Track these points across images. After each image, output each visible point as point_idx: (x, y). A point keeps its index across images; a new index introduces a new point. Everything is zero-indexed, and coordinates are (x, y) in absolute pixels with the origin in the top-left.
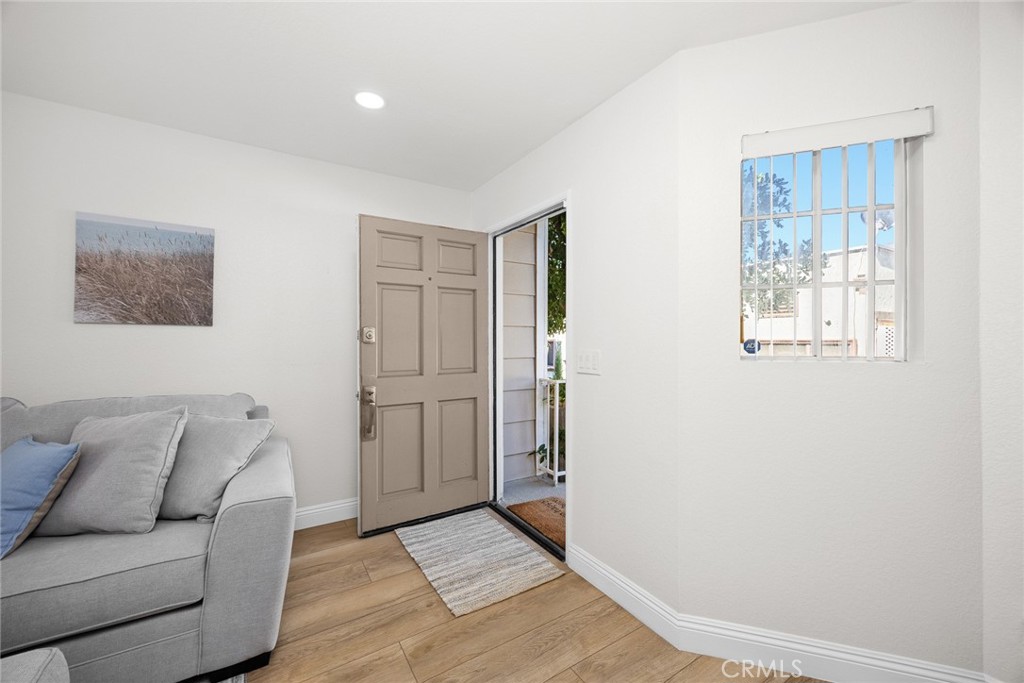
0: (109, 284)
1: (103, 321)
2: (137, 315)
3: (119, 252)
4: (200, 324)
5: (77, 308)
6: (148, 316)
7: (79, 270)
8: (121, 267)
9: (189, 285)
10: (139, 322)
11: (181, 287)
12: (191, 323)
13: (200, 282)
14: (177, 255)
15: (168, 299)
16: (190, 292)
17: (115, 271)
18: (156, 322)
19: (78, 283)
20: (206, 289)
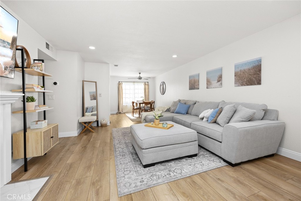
0: (240, 78)
1: (239, 86)
2: (244, 84)
3: (241, 70)
4: (258, 84)
5: (235, 83)
6: (246, 84)
7: (235, 76)
8: (241, 73)
9: (255, 74)
10: (245, 85)
11: (253, 75)
12: (255, 84)
13: (257, 73)
14: (252, 67)
15: (250, 79)
16: (255, 76)
17: (240, 74)
18: (248, 85)
19: (235, 78)
20: (259, 75)
